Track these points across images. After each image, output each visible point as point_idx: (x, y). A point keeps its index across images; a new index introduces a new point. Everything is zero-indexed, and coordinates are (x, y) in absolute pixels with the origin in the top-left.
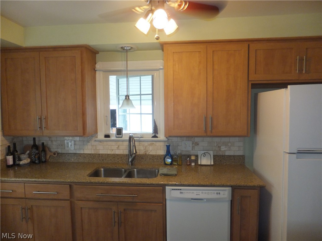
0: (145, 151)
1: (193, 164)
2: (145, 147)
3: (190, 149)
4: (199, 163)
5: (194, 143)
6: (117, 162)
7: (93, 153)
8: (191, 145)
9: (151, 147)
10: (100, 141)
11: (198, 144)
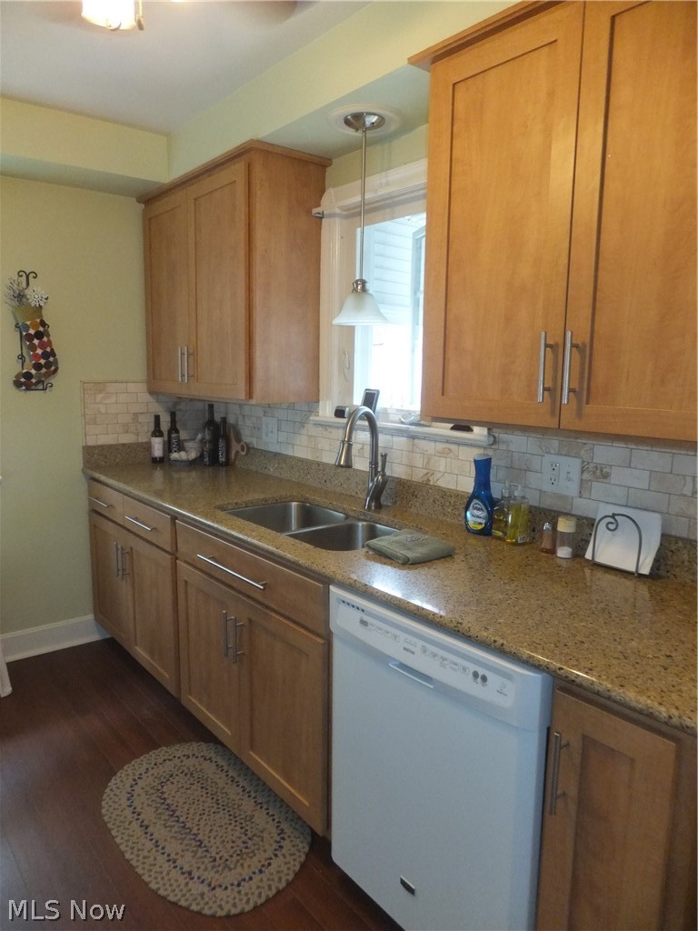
0: (425, 471)
1: (564, 552)
2: (426, 460)
3: (571, 489)
4: (588, 556)
5: (591, 465)
6: (353, 494)
7: (310, 458)
8: (575, 475)
9: (443, 461)
10: (325, 426)
11: (606, 476)
